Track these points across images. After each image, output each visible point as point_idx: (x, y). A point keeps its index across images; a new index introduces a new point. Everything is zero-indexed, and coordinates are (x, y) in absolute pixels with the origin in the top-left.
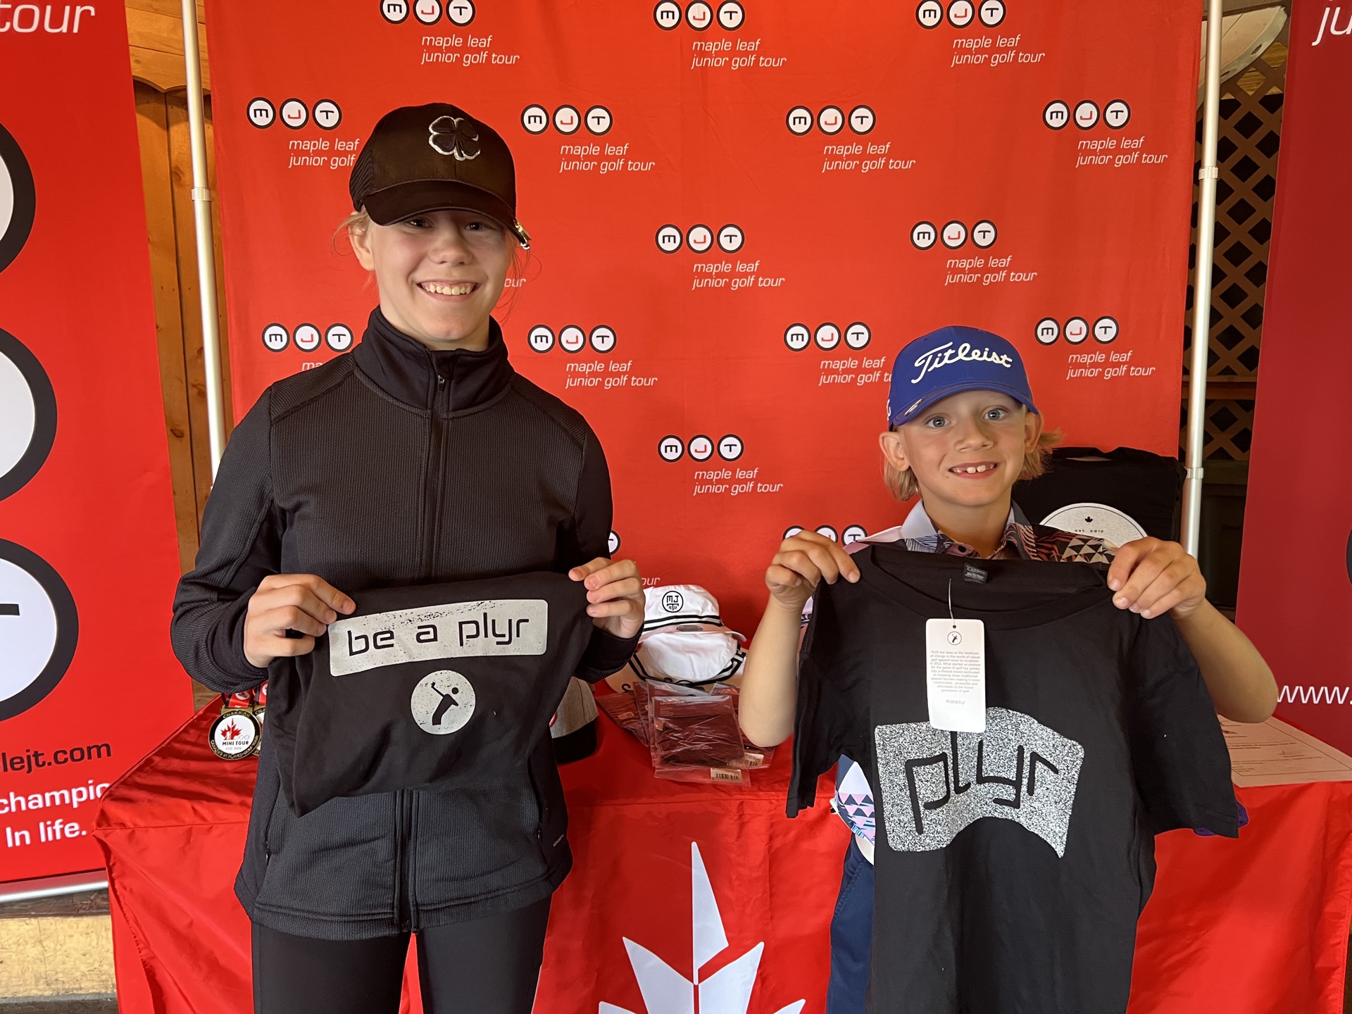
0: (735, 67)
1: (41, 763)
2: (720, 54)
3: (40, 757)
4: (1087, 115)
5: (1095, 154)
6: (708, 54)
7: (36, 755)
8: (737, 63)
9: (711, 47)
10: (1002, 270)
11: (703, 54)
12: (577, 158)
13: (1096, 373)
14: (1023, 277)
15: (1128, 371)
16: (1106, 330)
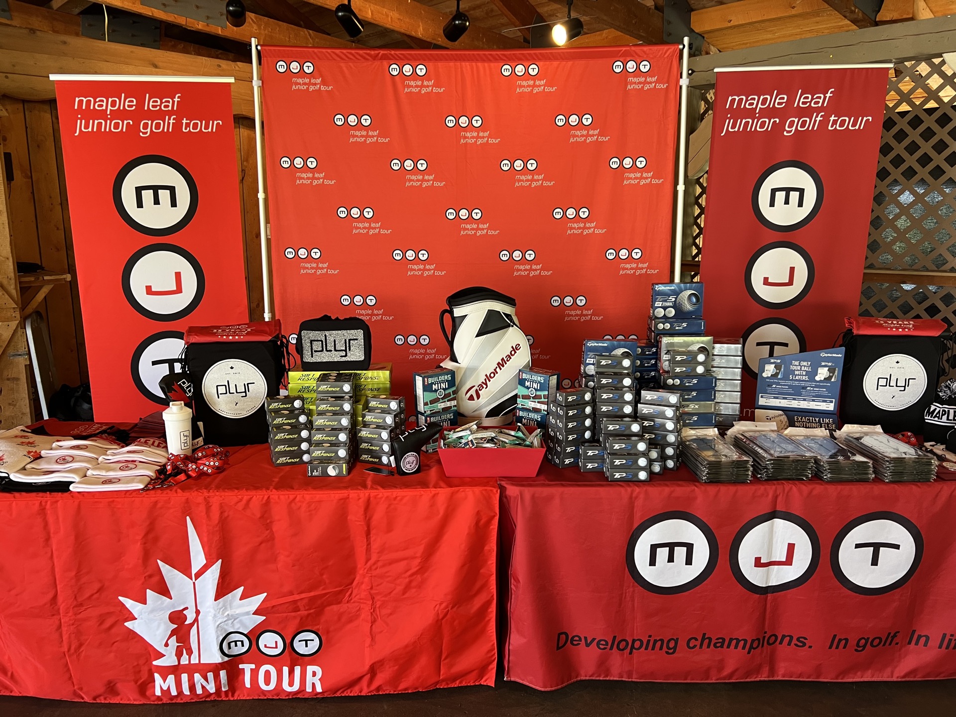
0: (478, 143)
2: (473, 137)
4: (627, 163)
5: (631, 179)
6: (468, 138)
8: (480, 141)
9: (468, 134)
10: (592, 228)
11: (465, 138)
12: (413, 180)
13: (632, 272)
14: (600, 231)
15: (646, 271)
16: (637, 254)
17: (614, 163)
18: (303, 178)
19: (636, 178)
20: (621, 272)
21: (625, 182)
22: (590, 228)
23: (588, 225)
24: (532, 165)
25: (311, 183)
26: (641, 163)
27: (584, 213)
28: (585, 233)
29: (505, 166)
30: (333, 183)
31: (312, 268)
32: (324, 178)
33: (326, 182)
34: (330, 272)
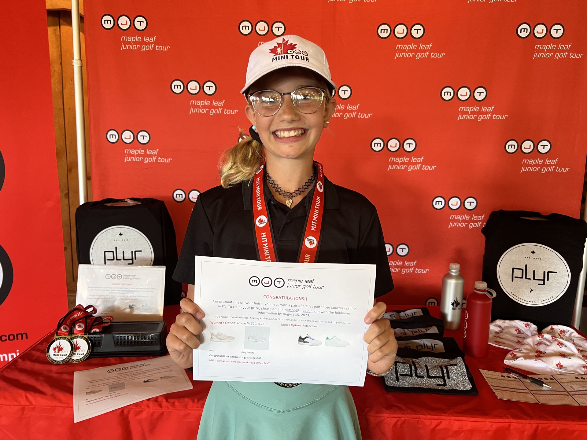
0: (351, 2)
4: (540, 31)
10: (488, 113)
13: (537, 169)
14: (500, 117)
15: (555, 169)
16: (544, 147)
17: (523, 31)
18: (130, 43)
19: (549, 51)
20: (523, 169)
21: (535, 56)
22: (486, 113)
23: (484, 109)
24: (418, 32)
25: (140, 48)
26: (557, 31)
27: (480, 94)
28: (480, 119)
29: (384, 32)
30: (167, 48)
31: (139, 155)
32: (156, 43)
33: (159, 48)
34: (160, 160)
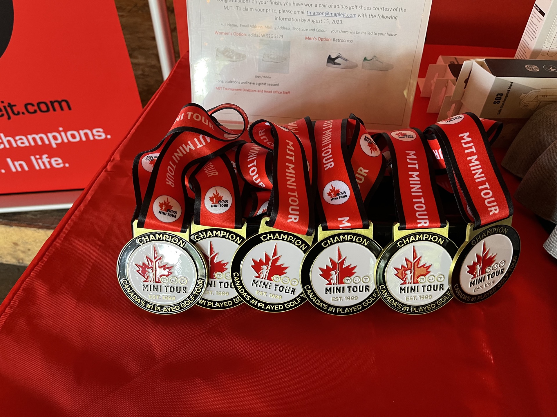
1: (16, 112)
3: (14, 108)
7: (10, 105)
